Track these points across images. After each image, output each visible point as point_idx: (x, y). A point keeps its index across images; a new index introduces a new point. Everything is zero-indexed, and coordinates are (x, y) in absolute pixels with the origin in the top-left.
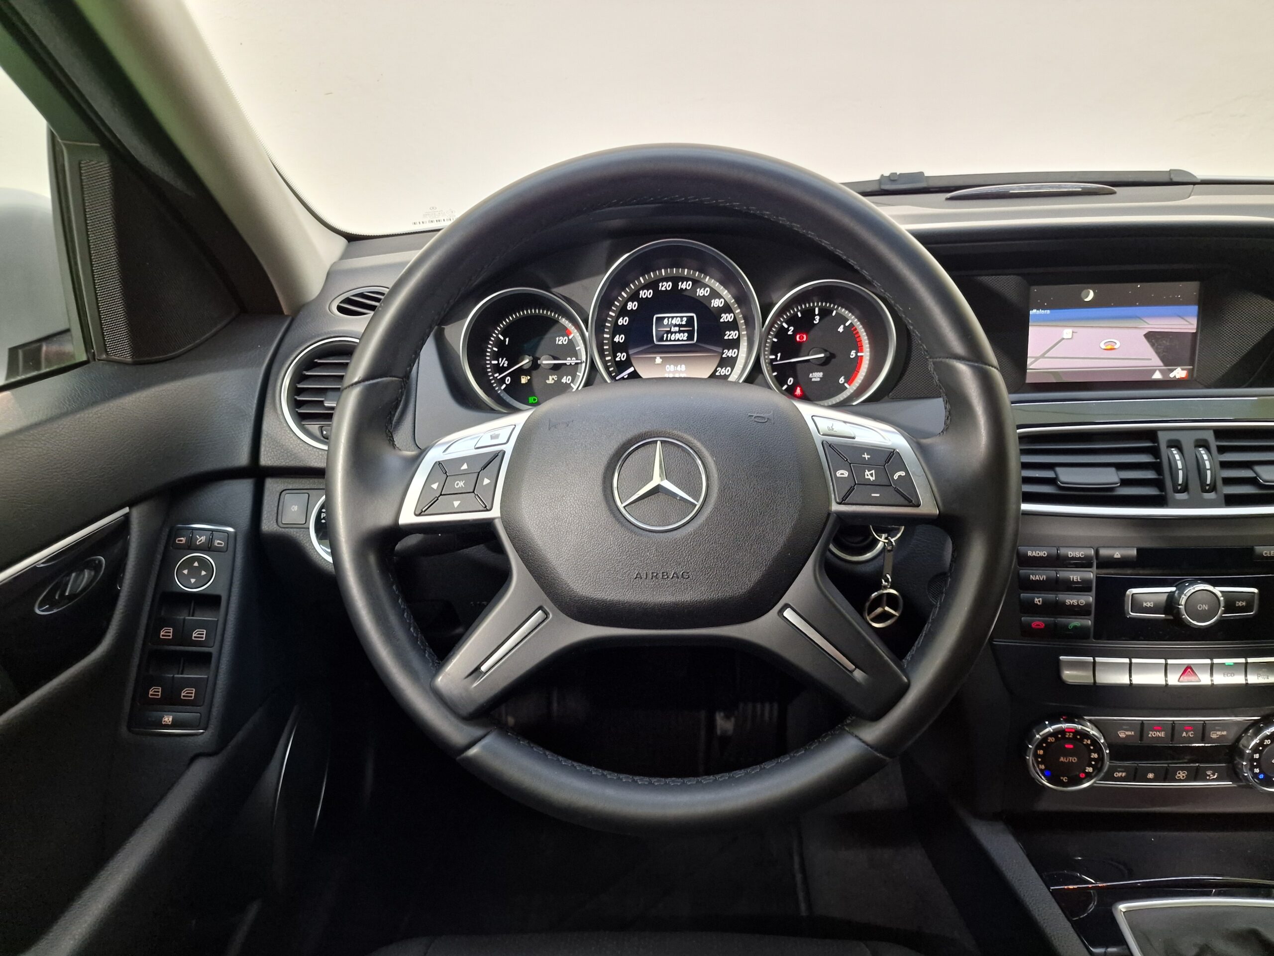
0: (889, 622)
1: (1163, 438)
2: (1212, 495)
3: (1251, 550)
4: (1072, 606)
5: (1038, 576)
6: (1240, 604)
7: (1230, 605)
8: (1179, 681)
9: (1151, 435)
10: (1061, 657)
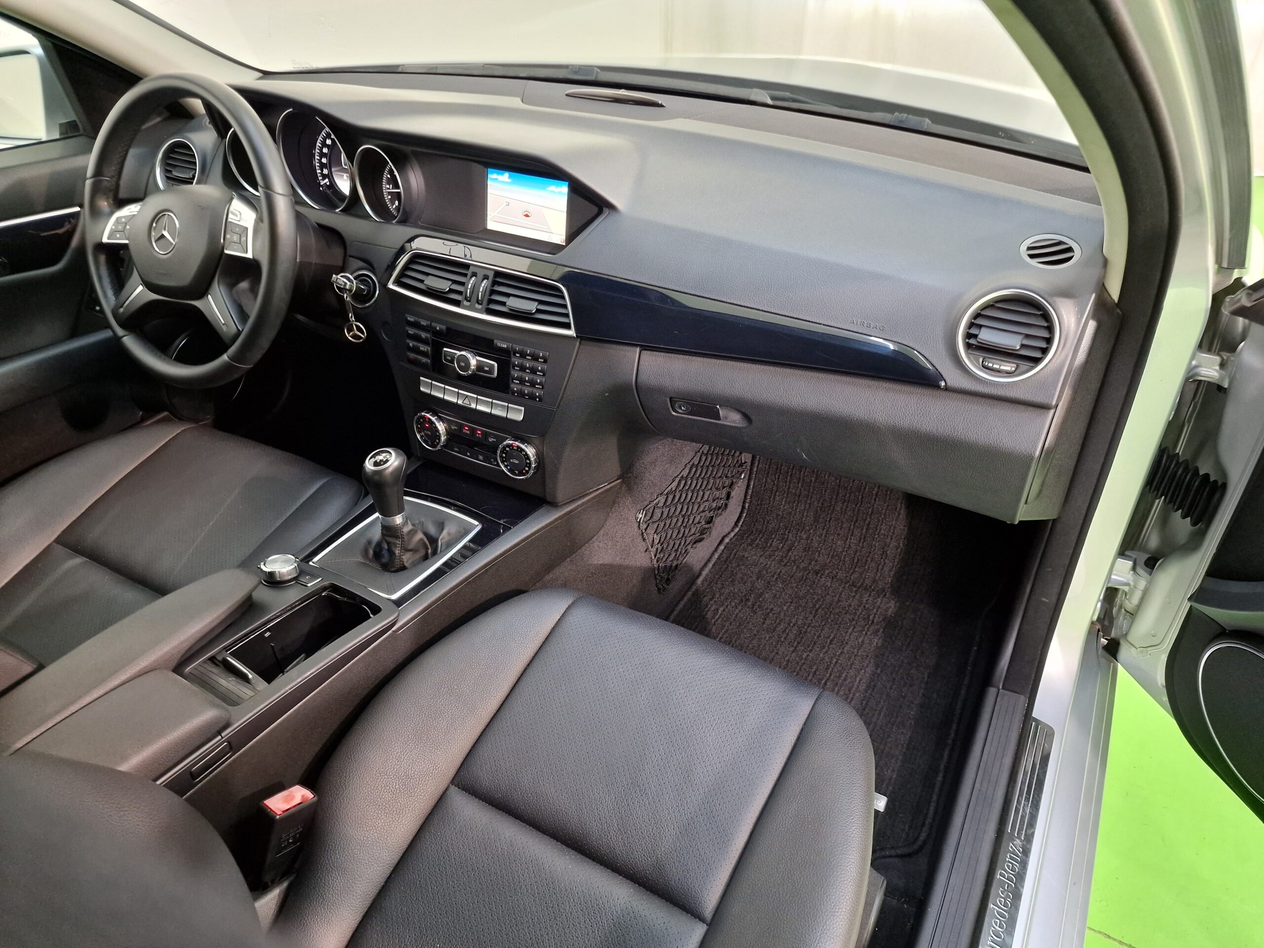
0: (361, 340)
1: (472, 269)
2: (480, 307)
3: (493, 341)
4: (422, 351)
5: (411, 331)
6: (486, 369)
7: (480, 367)
8: (463, 403)
9: (467, 266)
10: (421, 378)
